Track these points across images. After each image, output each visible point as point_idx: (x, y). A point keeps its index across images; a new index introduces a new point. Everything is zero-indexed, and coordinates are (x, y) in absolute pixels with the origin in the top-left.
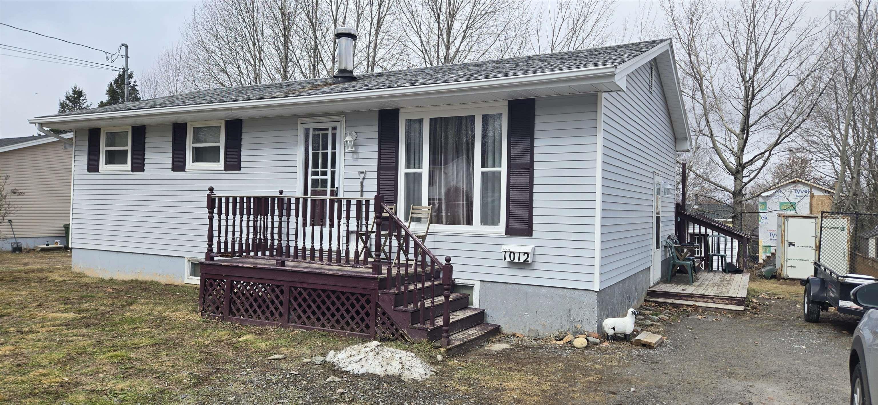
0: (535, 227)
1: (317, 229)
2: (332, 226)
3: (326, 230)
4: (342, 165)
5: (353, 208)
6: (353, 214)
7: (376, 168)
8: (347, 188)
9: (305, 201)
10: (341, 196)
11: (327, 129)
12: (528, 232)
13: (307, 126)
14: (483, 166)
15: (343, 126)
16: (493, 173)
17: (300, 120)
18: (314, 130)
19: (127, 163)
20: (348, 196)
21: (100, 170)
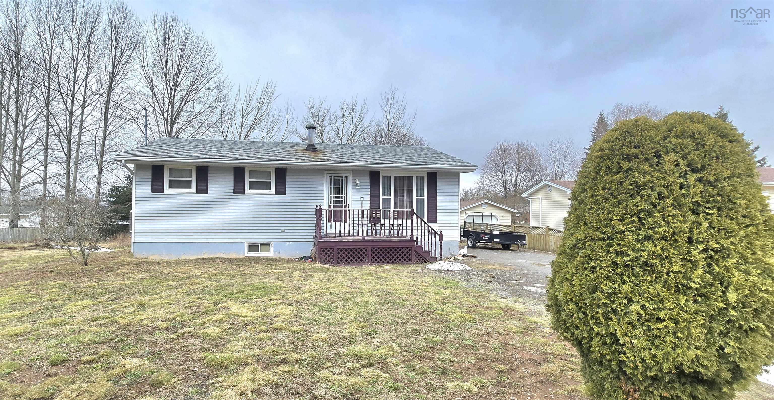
0: (438, 219)
1: (338, 224)
2: (346, 221)
3: (342, 224)
4: (351, 194)
5: (356, 213)
6: (356, 216)
7: (369, 196)
8: (353, 204)
9: (330, 211)
10: (350, 208)
11: (342, 177)
12: (435, 222)
13: (330, 175)
14: (417, 196)
15: (351, 176)
16: (421, 199)
17: (325, 172)
18: (334, 177)
19: (191, 188)
20: (354, 208)
21: (164, 191)
